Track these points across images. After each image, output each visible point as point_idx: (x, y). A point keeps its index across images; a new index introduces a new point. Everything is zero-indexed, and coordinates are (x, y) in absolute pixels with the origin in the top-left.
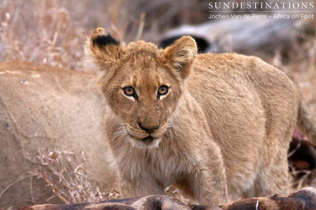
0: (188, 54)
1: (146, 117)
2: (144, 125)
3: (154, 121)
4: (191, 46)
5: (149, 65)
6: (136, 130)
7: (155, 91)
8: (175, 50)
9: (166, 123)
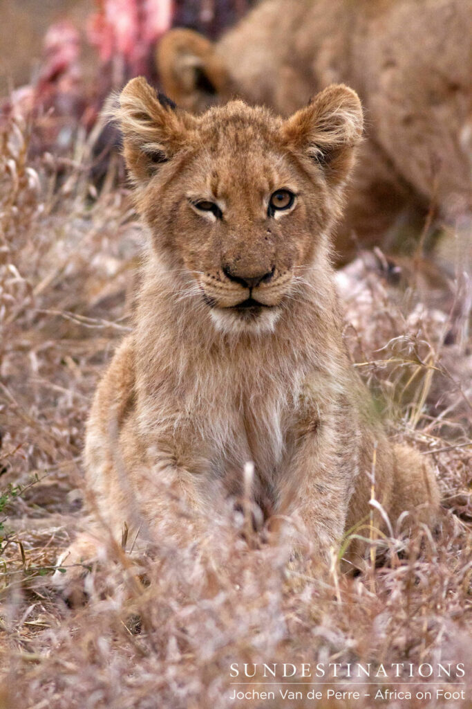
0: (344, 125)
1: (240, 251)
2: (236, 269)
3: (257, 260)
4: (350, 107)
5: (247, 146)
6: (220, 284)
7: (262, 199)
8: (315, 116)
9: (287, 272)
